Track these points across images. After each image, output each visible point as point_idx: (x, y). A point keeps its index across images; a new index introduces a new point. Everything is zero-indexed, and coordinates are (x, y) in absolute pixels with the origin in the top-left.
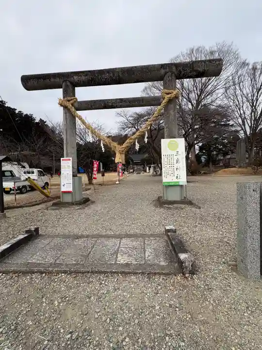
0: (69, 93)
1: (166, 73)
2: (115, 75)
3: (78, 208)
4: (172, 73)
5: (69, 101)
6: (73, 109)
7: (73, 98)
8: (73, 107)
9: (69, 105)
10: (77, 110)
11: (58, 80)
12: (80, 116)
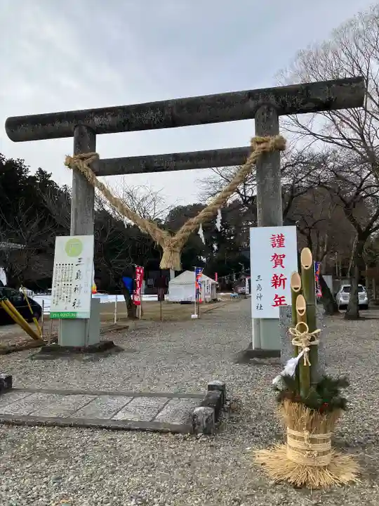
0: (85, 145)
1: (258, 107)
2: (166, 113)
3: (87, 357)
4: (269, 106)
5: (83, 159)
6: (90, 173)
7: (90, 154)
8: (90, 170)
9: (83, 166)
10: (97, 175)
11: (66, 124)
12: (101, 184)
